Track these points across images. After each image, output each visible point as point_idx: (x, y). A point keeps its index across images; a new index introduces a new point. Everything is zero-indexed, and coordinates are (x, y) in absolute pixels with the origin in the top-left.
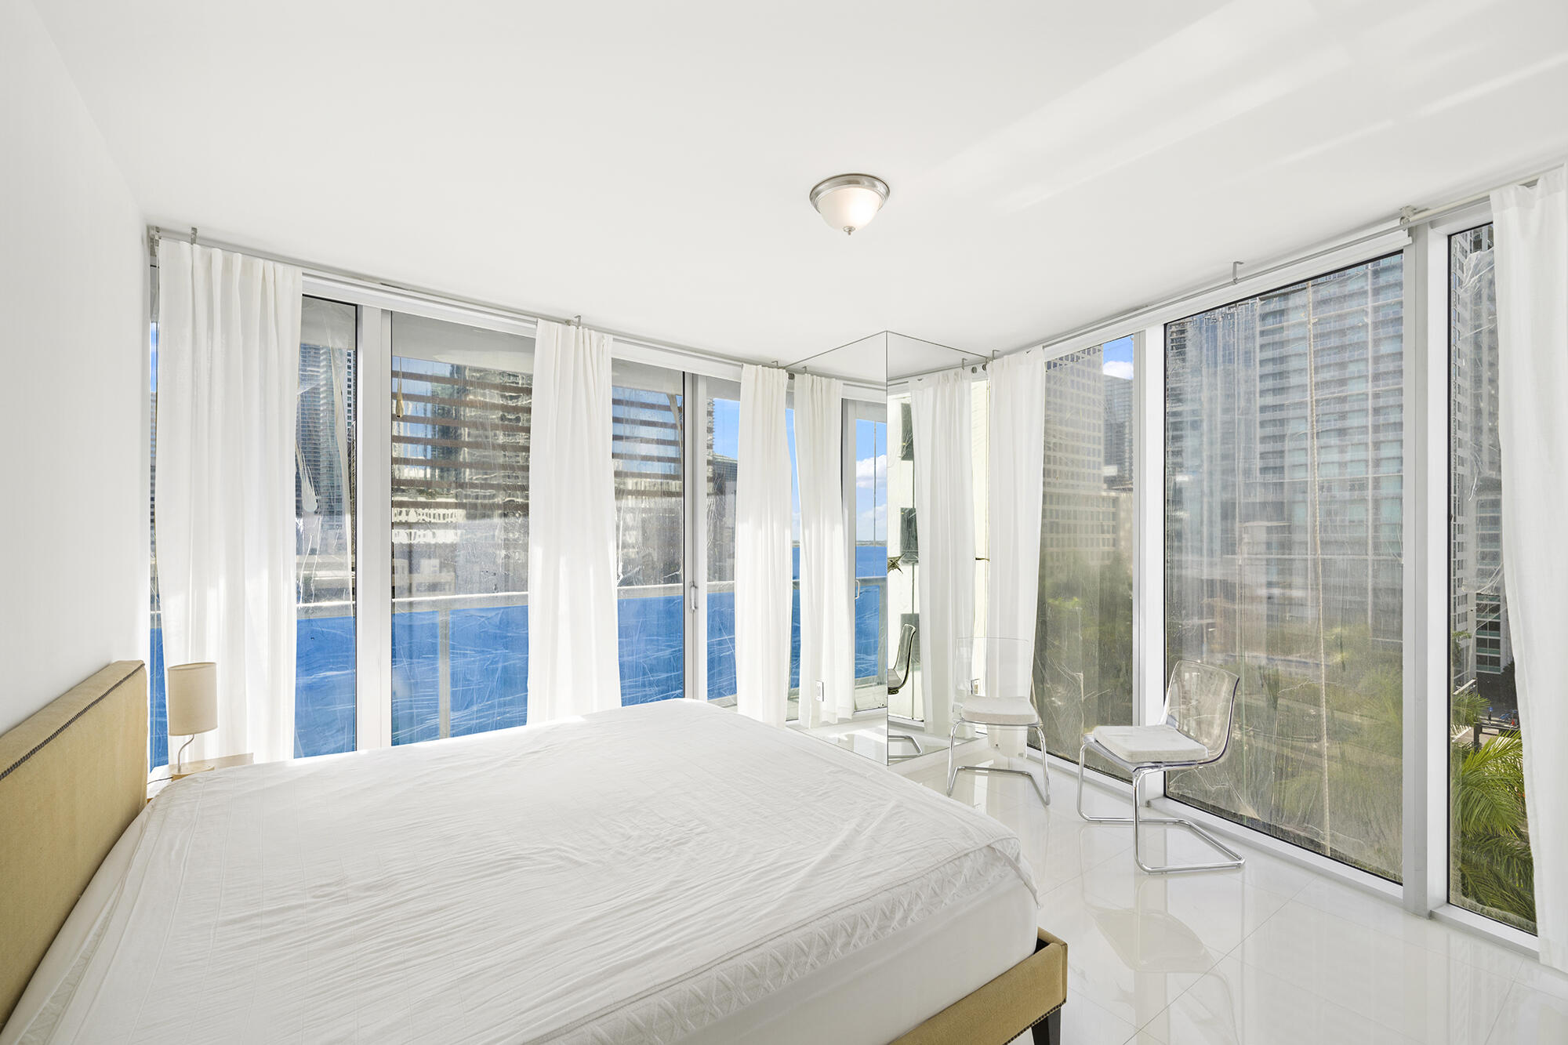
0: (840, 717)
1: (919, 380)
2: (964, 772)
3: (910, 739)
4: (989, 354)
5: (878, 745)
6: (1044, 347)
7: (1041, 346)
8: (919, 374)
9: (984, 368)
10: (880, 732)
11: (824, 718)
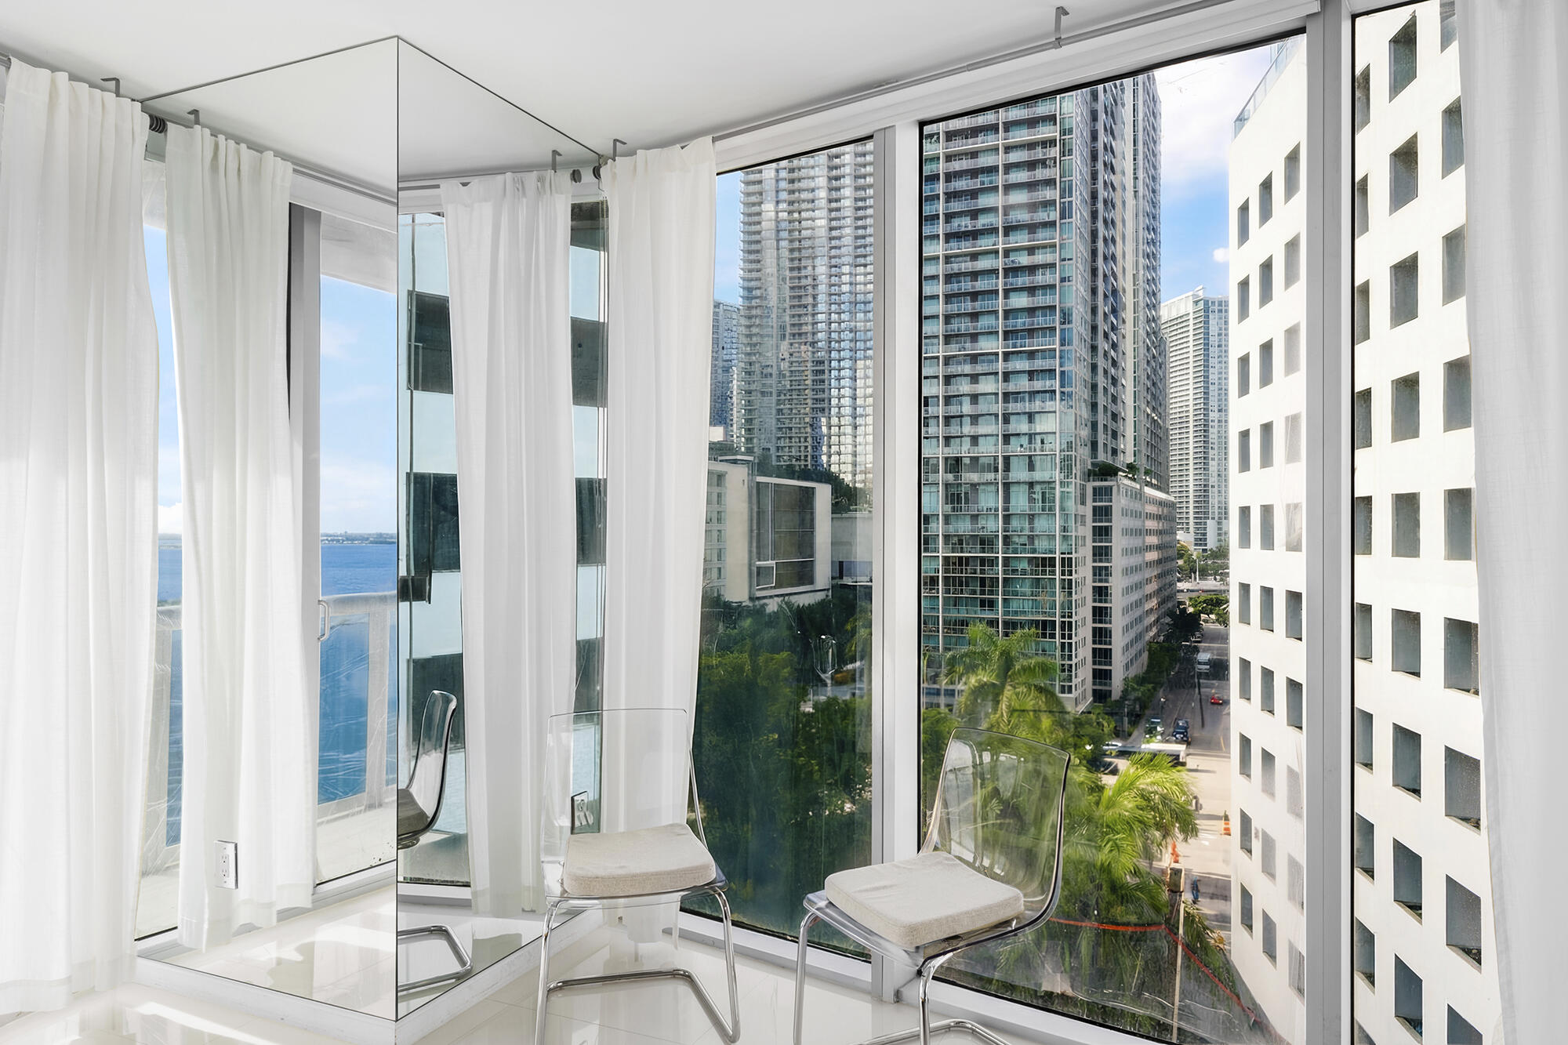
0: (280, 907)
1: (464, 184)
2: (560, 994)
3: (441, 932)
4: (603, 146)
5: (369, 957)
6: (714, 140)
7: (709, 138)
8: (464, 175)
9: (596, 173)
10: (373, 923)
11: (243, 917)
